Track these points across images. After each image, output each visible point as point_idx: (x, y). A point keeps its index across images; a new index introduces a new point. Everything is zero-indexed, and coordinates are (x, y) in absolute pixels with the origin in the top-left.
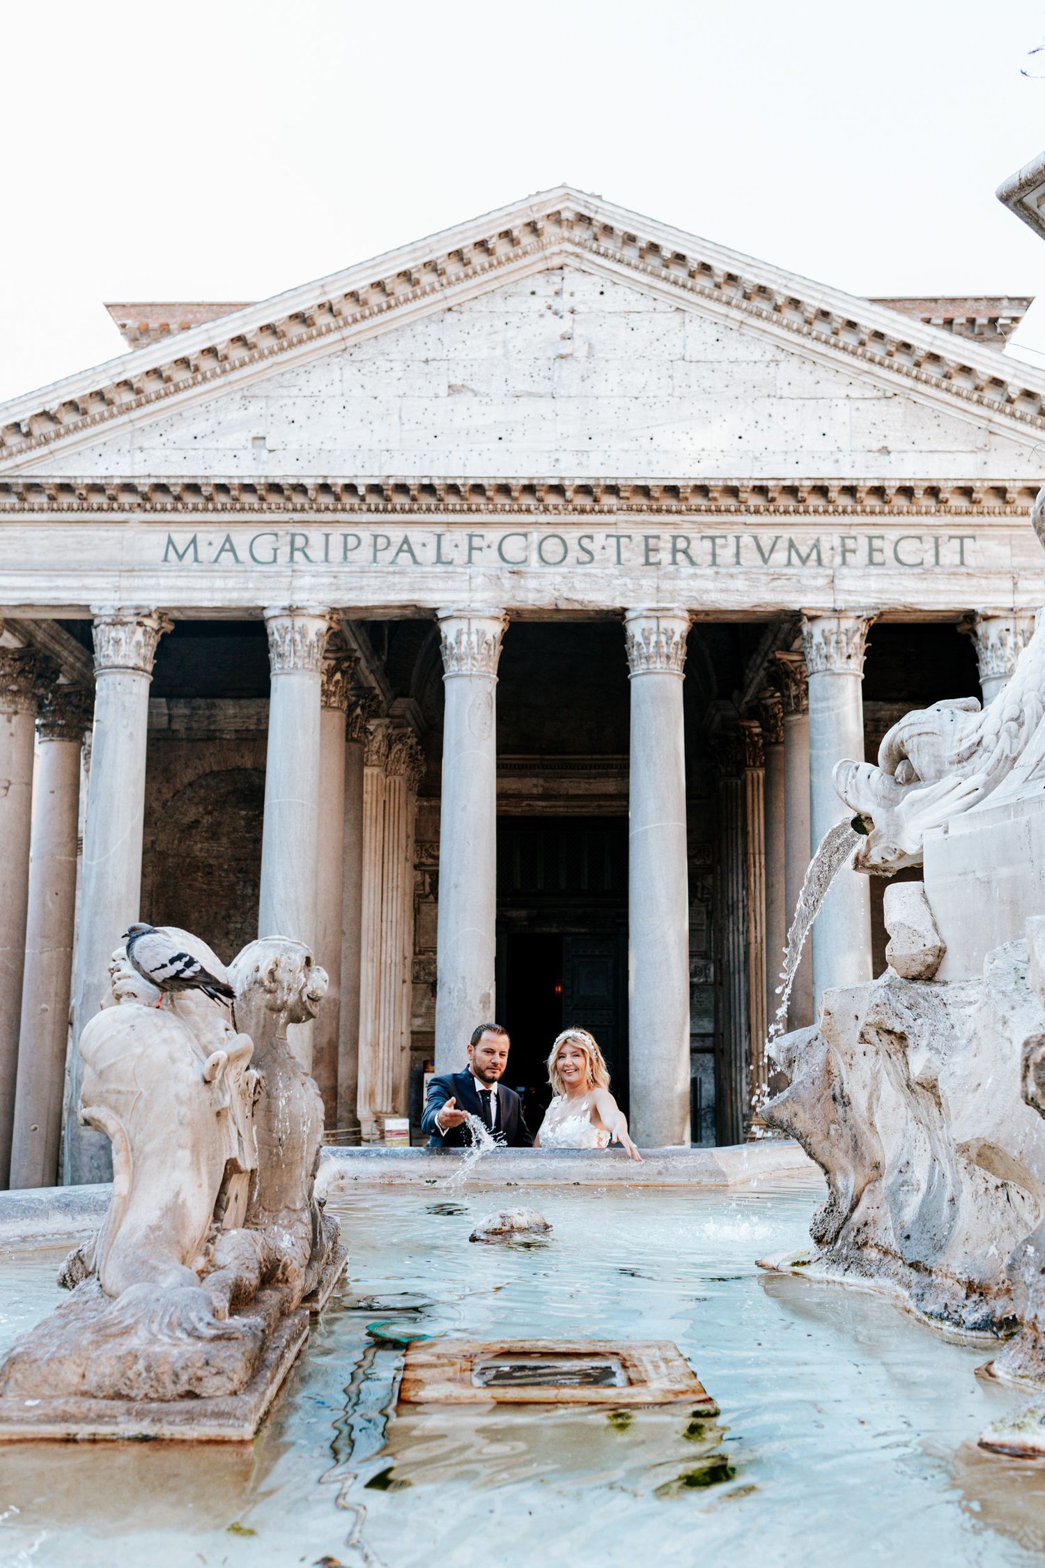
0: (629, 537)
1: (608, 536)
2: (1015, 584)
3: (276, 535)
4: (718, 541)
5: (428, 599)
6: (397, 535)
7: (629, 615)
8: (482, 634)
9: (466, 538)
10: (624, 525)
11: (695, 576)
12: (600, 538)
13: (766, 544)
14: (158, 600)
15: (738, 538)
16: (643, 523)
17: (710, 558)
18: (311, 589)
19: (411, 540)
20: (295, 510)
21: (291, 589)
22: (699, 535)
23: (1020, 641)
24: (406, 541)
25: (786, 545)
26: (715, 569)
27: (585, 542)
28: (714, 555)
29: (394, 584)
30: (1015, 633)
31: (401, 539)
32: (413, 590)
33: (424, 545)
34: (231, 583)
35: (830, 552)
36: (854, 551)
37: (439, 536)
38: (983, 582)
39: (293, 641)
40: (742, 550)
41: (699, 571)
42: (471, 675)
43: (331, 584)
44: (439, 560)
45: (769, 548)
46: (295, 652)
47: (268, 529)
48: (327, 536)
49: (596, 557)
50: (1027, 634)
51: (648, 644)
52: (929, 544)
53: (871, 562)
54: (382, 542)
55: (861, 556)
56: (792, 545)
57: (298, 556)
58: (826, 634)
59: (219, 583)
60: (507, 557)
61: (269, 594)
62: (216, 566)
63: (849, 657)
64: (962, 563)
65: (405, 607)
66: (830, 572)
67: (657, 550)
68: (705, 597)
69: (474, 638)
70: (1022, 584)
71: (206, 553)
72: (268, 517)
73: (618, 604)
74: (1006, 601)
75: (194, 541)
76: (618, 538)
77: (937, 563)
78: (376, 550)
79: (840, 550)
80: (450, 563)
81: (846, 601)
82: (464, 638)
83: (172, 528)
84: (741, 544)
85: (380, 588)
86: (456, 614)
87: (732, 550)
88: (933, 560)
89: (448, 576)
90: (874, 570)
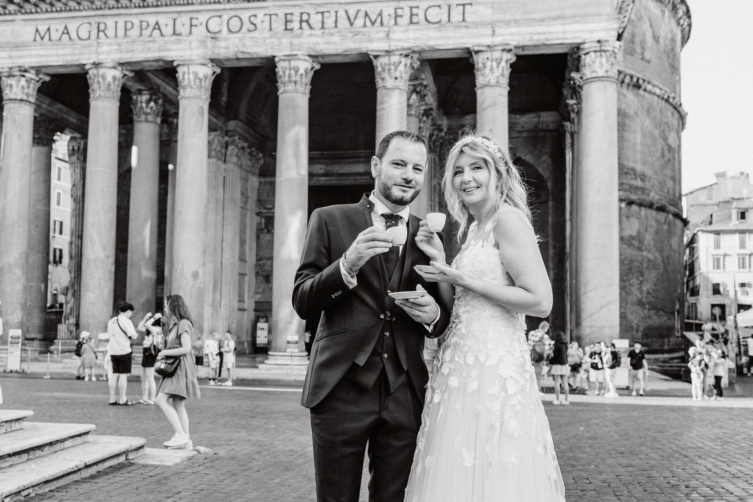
0: (276, 15)
1: (265, 15)
2: (494, 31)
3: (90, 23)
4: (326, 14)
5: (169, 55)
6: (152, 20)
7: (276, 59)
8: (196, 74)
9: (189, 20)
10: (273, 8)
11: (311, 35)
12: (261, 16)
13: (352, 14)
14: (31, 63)
15: (336, 12)
16: (283, 6)
17: (320, 25)
18: (108, 53)
19: (160, 23)
20: (97, 9)
21: (97, 53)
22: (315, 12)
23: (495, 64)
24: (157, 23)
25: (364, 14)
26: (323, 30)
27: (253, 19)
28: (323, 22)
29: (150, 48)
30: (492, 60)
31: (155, 22)
32: (160, 51)
33: (166, 25)
34: (67, 51)
35: (388, 18)
36: (401, 16)
37: (175, 20)
38: (475, 31)
39: (98, 82)
40: (338, 19)
41: (313, 32)
42: (189, 97)
43: (118, 50)
44: (174, 34)
45: (354, 17)
46: (100, 88)
47: (86, 20)
48: (116, 22)
49: (258, 27)
50: (499, 61)
51: (285, 75)
52: (445, 9)
53: (411, 22)
54: (144, 24)
55: (406, 19)
56: (366, 14)
57: (101, 34)
58: (383, 65)
59: (61, 52)
60: (210, 30)
61: (86, 57)
62: (59, 43)
63: (396, 78)
64: (464, 20)
65: (157, 61)
66: (386, 29)
67: (291, 21)
68: (317, 47)
69: (191, 76)
70: (498, 31)
71: (55, 35)
72: (84, 13)
73: (270, 53)
74: (488, 41)
75: (49, 29)
76: (271, 15)
77: (449, 21)
78: (141, 29)
79: (393, 16)
80: (180, 35)
81: (396, 46)
82: (186, 76)
83: (37, 22)
84: (338, 15)
85: (143, 51)
86: (181, 63)
87: (333, 19)
88: (447, 19)
89: (178, 42)
90: (412, 27)
